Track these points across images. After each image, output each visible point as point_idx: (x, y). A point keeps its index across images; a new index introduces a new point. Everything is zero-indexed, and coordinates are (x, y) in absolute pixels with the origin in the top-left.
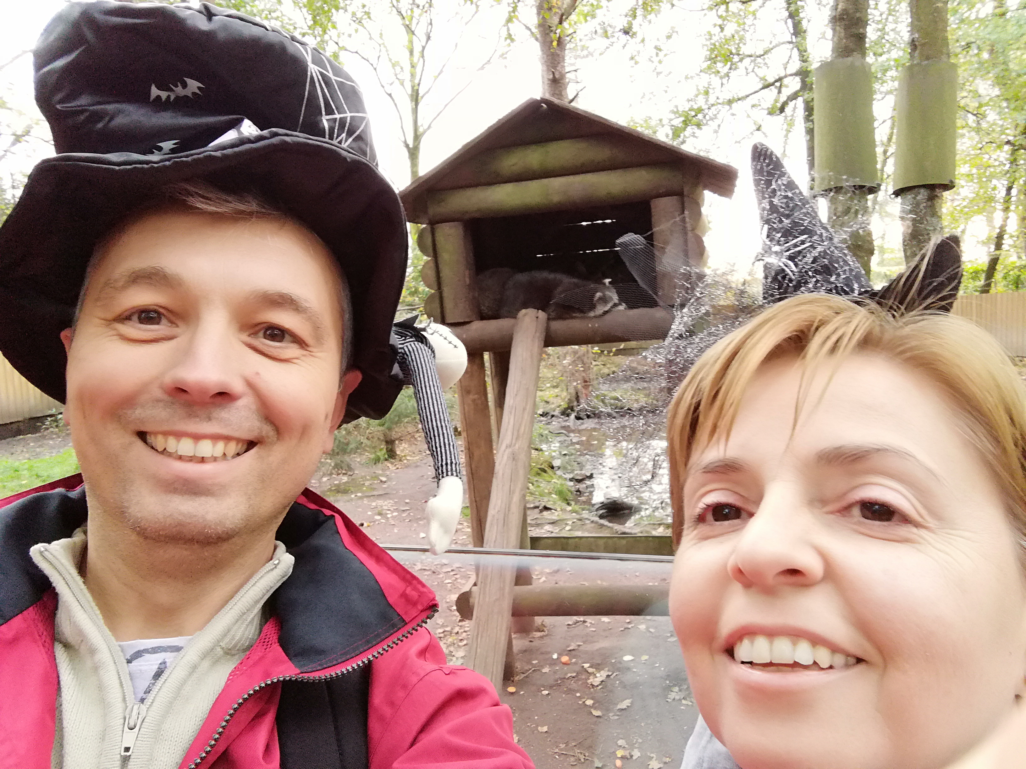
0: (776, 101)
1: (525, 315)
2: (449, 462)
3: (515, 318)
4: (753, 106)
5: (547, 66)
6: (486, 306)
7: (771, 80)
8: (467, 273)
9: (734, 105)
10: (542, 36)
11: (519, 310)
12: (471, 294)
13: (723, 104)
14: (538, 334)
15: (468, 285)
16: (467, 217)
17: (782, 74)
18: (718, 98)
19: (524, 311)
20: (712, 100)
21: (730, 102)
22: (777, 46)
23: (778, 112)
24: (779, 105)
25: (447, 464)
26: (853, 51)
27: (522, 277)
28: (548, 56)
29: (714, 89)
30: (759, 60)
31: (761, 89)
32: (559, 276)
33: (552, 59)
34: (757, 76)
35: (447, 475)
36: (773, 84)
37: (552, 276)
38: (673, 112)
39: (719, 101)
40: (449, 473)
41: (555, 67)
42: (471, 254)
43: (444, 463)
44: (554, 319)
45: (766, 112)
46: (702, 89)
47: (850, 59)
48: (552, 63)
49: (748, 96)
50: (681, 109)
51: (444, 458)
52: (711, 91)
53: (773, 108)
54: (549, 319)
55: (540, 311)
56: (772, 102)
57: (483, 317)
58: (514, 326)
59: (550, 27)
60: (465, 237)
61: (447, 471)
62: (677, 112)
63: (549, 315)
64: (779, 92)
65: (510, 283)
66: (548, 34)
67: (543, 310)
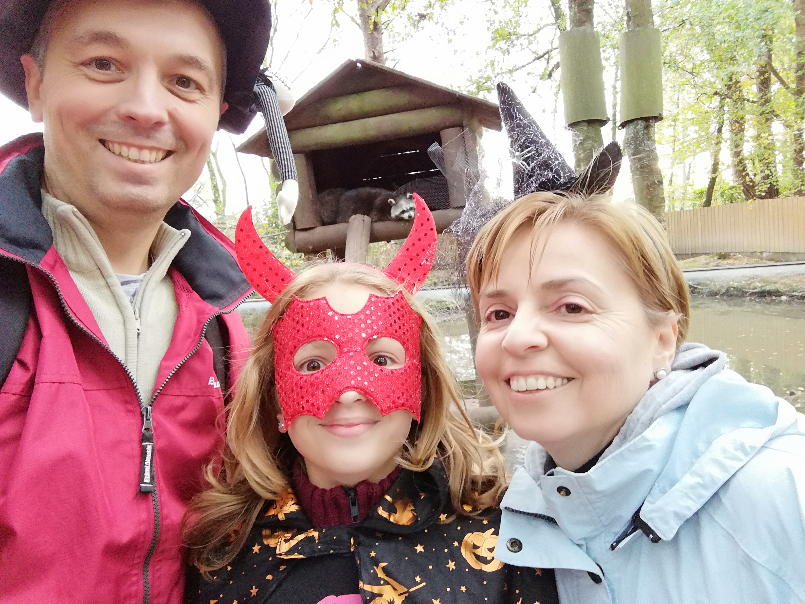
0: (546, 70)
1: (354, 219)
2: (290, 170)
3: (348, 222)
4: (528, 74)
5: (368, 47)
6: (326, 215)
7: (541, 53)
8: (310, 191)
9: (515, 73)
10: (363, 24)
11: (350, 216)
12: (315, 207)
13: (506, 73)
14: (364, 232)
15: (312, 201)
16: (307, 150)
17: (550, 48)
18: (501, 68)
19: (353, 217)
20: (498, 70)
21: (511, 71)
22: (545, 26)
23: (547, 77)
24: (548, 72)
25: (288, 171)
26: (584, 22)
27: (352, 193)
28: (368, 39)
29: (498, 62)
30: (531, 38)
31: (534, 60)
32: (378, 190)
33: (372, 41)
34: (530, 50)
35: (289, 178)
36: (542, 56)
37: (373, 191)
38: (468, 80)
39: (503, 71)
40: (290, 177)
41: (375, 48)
42: (312, 177)
43: (287, 170)
44: (376, 221)
45: (539, 78)
46: (489, 62)
47: (582, 28)
48: (372, 44)
49: (524, 66)
50: (474, 79)
51: (286, 167)
52: (496, 64)
53: (543, 75)
54: (372, 222)
55: (366, 216)
56: (543, 71)
57: (324, 224)
58: (347, 228)
59: (369, 17)
60: (307, 165)
61: (289, 175)
62: (471, 81)
63: (372, 219)
64: (548, 62)
65: (343, 197)
66: (368, 22)
67: (368, 215)
